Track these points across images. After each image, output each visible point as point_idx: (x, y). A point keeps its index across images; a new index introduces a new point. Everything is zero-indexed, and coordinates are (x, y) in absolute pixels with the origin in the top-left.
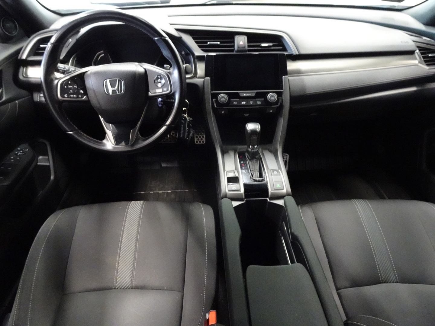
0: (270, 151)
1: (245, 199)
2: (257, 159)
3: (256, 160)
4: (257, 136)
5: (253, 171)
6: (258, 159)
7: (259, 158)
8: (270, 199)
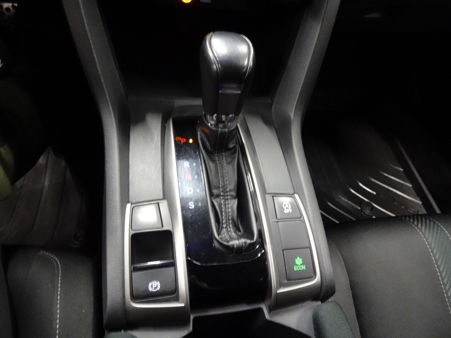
0: (268, 122)
1: (192, 317)
2: (233, 151)
3: (229, 153)
4: (242, 87)
5: (218, 196)
6: (235, 152)
7: (238, 147)
8: (271, 309)
